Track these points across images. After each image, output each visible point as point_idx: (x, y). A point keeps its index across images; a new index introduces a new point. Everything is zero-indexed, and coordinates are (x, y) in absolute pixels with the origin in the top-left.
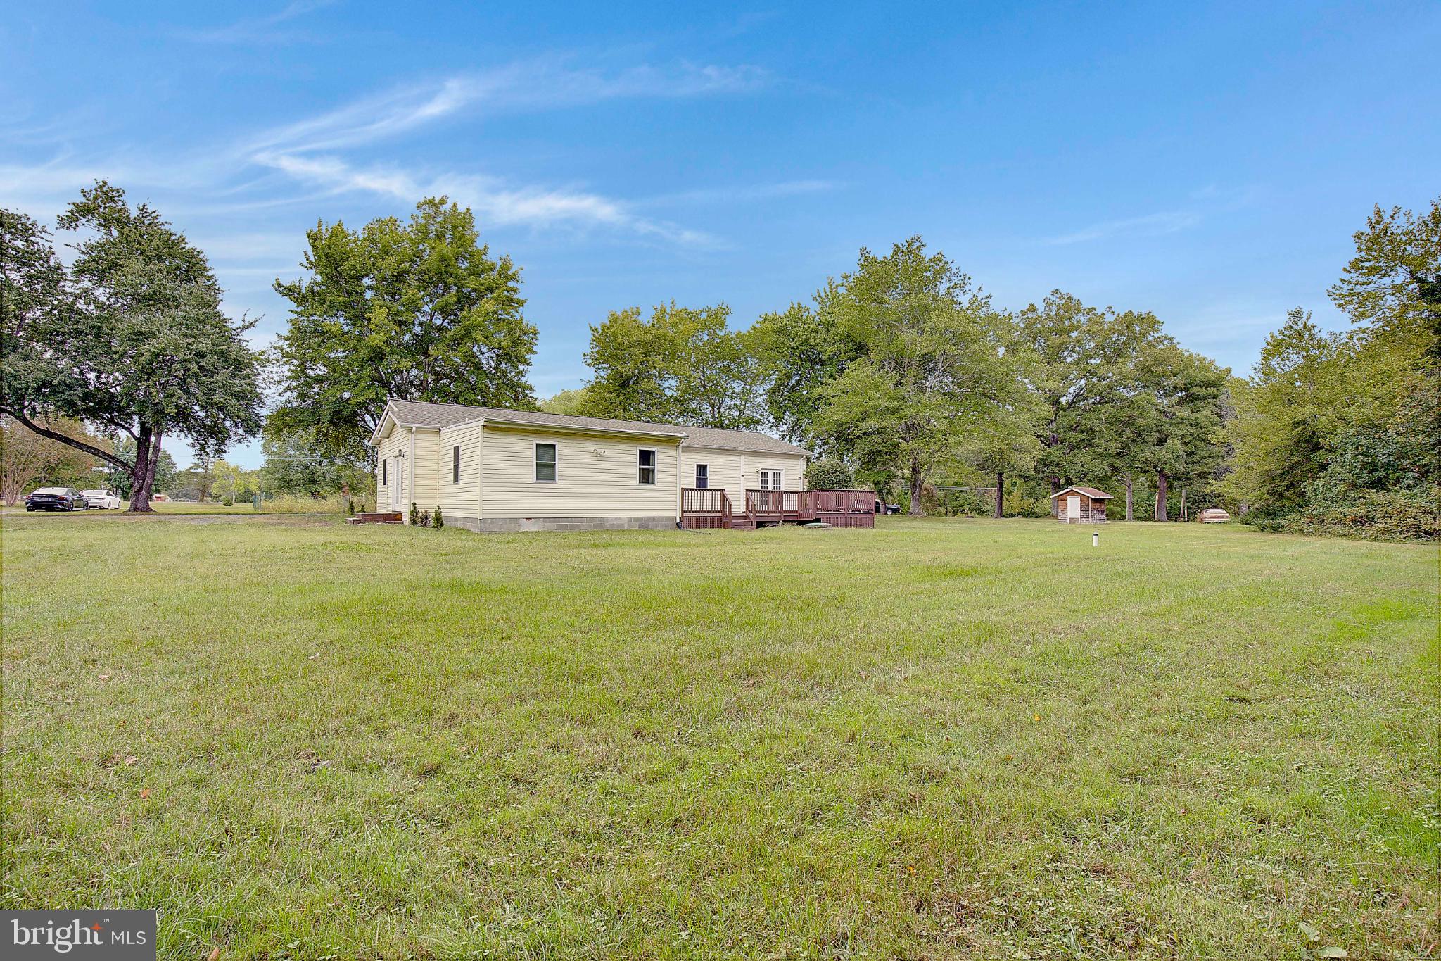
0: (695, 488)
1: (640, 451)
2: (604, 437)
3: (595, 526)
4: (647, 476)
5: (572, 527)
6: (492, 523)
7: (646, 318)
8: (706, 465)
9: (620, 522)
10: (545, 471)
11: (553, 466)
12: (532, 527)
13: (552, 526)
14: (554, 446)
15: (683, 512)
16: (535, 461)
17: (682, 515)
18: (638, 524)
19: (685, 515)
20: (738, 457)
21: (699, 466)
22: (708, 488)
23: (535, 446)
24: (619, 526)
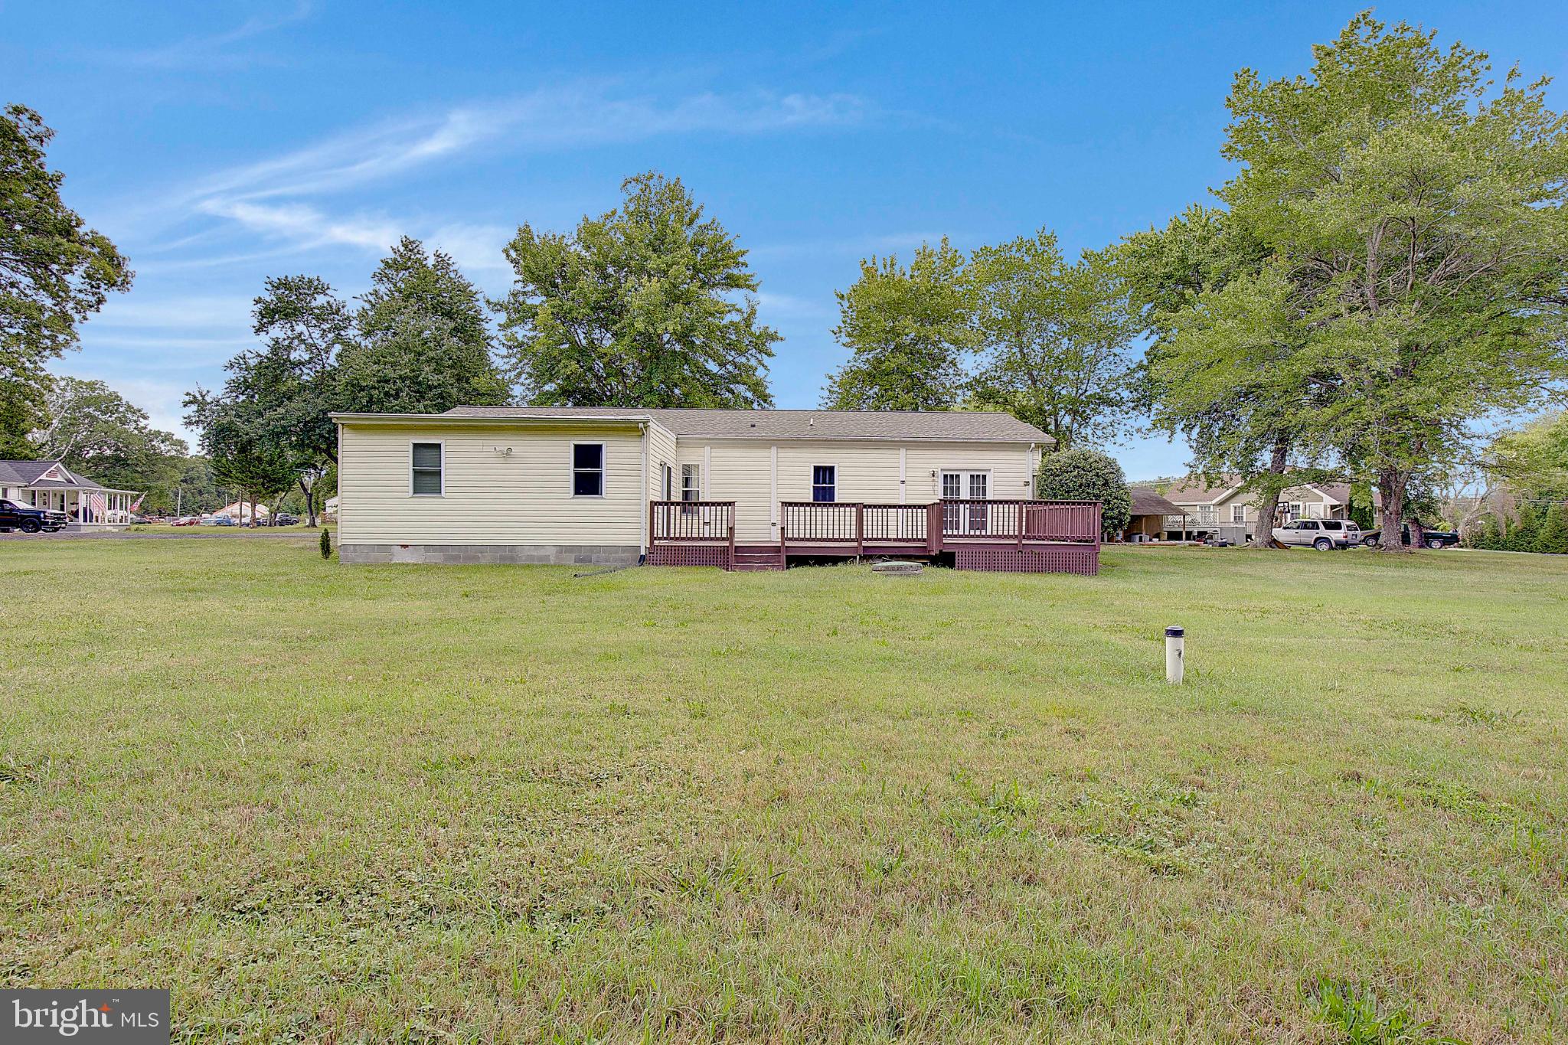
0: (811, 501)
1: (577, 447)
2: (517, 429)
3: (502, 558)
4: (588, 484)
5: (468, 558)
6: (355, 551)
7: (905, 265)
8: (833, 467)
9: (542, 553)
10: (427, 479)
11: (439, 473)
12: (407, 557)
13: (437, 557)
14: (439, 446)
15: (653, 538)
16: (411, 467)
17: (652, 543)
18: (573, 556)
19: (656, 542)
20: (898, 452)
21: (817, 469)
22: (836, 501)
23: (411, 448)
24: (540, 559)
